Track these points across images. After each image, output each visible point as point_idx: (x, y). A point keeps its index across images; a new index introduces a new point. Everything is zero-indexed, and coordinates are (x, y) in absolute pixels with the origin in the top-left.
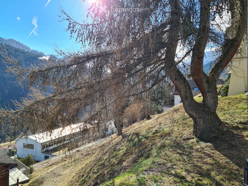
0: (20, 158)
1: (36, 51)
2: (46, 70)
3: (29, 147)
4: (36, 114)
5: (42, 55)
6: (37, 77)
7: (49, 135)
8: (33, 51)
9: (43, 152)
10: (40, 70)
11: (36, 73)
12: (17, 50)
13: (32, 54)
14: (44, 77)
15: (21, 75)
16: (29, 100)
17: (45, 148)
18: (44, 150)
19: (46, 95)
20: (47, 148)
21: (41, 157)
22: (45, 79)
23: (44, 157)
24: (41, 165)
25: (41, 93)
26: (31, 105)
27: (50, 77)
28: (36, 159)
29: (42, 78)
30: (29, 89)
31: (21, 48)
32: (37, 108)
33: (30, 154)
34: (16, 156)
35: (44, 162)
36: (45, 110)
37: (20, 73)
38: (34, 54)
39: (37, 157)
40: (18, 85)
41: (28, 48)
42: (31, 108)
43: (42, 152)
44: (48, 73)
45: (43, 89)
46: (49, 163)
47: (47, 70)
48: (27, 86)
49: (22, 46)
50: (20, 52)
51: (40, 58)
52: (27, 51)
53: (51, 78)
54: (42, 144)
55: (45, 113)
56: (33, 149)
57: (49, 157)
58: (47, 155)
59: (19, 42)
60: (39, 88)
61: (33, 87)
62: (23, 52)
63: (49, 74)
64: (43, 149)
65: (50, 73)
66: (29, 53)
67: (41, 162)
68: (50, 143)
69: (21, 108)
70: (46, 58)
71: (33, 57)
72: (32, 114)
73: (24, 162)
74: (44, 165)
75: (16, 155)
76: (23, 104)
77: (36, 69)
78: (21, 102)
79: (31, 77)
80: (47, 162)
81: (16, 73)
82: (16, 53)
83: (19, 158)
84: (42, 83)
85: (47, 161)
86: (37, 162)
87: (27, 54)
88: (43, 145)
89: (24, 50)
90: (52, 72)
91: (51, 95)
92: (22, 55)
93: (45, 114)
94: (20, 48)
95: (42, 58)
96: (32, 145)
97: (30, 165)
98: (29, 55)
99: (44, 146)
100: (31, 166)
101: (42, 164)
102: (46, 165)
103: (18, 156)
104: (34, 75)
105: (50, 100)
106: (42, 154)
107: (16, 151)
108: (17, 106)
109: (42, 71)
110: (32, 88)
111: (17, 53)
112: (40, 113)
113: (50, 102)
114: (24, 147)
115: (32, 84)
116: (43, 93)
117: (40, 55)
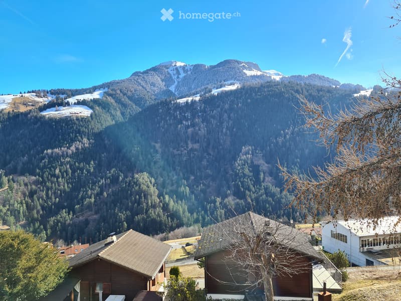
0: (327, 252)
1: (349, 85)
2: (365, 117)
3: (339, 238)
4: (349, 190)
5: (358, 89)
6: (350, 130)
7: (372, 228)
8: (343, 85)
9: (363, 252)
10: (355, 118)
11: (349, 125)
12: (320, 90)
13: (342, 90)
14: (361, 129)
15: (325, 129)
16: (338, 167)
17: (366, 246)
18: (365, 249)
19: (365, 159)
20: (370, 247)
21: (359, 259)
22: (363, 132)
23: (365, 260)
24: (360, 273)
25: (357, 156)
26: (341, 176)
27: (372, 129)
28: (352, 261)
29: (358, 131)
30: (338, 149)
31: (326, 84)
32: (350, 180)
33: (342, 250)
34: (321, 247)
35: (364, 269)
36: (364, 185)
37: (324, 126)
38: (345, 91)
39: (352, 258)
40: (321, 145)
41: (337, 83)
42: (340, 180)
43: (361, 251)
44: (368, 123)
45: (360, 149)
46: (375, 273)
47: (368, 117)
48: (334, 145)
49: (328, 81)
50: (324, 91)
51: (355, 95)
52: (334, 87)
53: (375, 130)
54: (360, 237)
55: (364, 189)
56: (346, 242)
57: (374, 263)
58: (371, 260)
59: (324, 77)
60: (353, 147)
61: (344, 146)
62: (329, 91)
63: (370, 123)
64: (363, 246)
65: (372, 122)
66: (339, 89)
67: (360, 269)
68: (374, 240)
69: (326, 179)
70: (366, 94)
71: (344, 94)
72: (342, 190)
73: (333, 259)
74: (366, 274)
75: (321, 245)
76: (328, 173)
77: (348, 117)
78: (325, 170)
79: (340, 131)
80: (371, 272)
81: (319, 127)
82: (319, 93)
83: (325, 252)
84: (358, 139)
85: (370, 268)
86: (354, 265)
87: (334, 92)
88: (362, 241)
89: (330, 86)
90: (376, 120)
91: (375, 159)
92: (328, 95)
93: (363, 191)
94: (324, 84)
95: (358, 95)
96: (344, 235)
97: (343, 267)
98: (338, 94)
99: (364, 242)
100: (344, 270)
101: (362, 272)
102: (368, 274)
103: (323, 247)
104: (344, 128)
105: (374, 168)
106: (361, 254)
107: (321, 240)
108: (321, 176)
109: (359, 120)
110: (341, 148)
111: (321, 93)
112: (356, 188)
113: (373, 171)
114: (332, 236)
115: (341, 141)
116: (360, 156)
117: (356, 90)
